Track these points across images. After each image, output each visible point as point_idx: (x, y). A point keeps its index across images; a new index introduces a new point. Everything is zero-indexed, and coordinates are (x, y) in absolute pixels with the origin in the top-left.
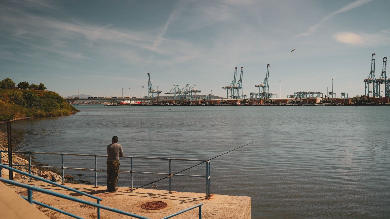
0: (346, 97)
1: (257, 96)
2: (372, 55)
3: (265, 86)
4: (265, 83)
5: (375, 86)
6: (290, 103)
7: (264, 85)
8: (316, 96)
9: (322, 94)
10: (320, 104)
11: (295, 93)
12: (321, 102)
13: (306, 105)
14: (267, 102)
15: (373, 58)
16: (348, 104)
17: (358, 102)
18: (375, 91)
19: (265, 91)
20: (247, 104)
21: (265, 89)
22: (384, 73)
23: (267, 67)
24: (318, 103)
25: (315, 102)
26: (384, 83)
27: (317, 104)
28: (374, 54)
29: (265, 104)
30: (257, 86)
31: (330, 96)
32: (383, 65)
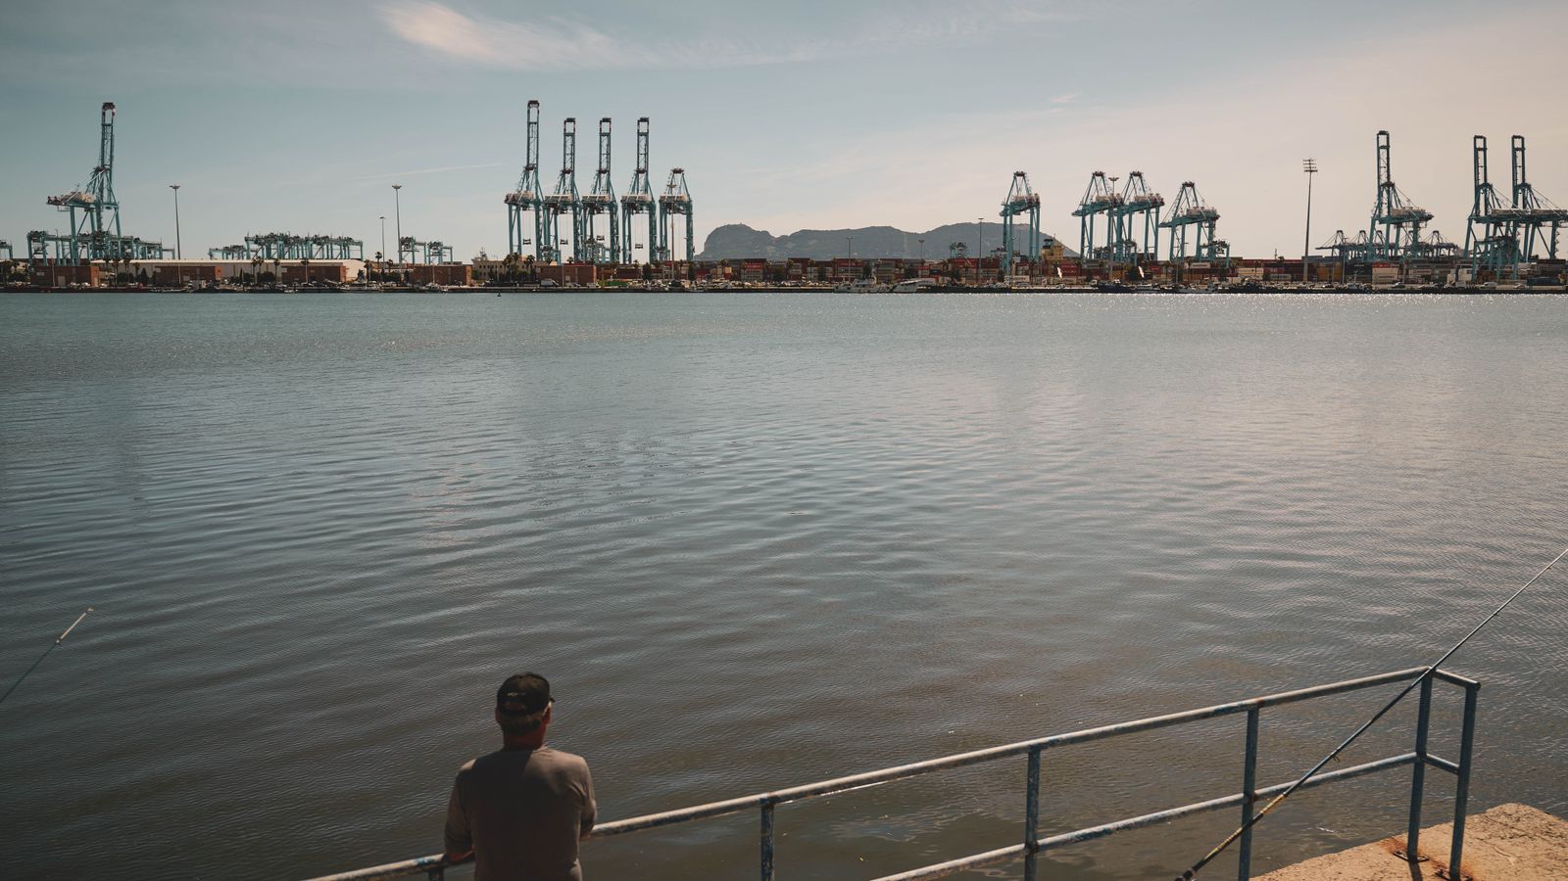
0: (446, 259)
1: (63, 250)
2: (529, 105)
3: (98, 204)
4: (97, 191)
5: (541, 220)
6: (232, 280)
7: (91, 198)
8: (336, 253)
9: (360, 244)
10: (358, 287)
11: (247, 240)
12: (363, 278)
13: (302, 291)
14: (123, 278)
15: (533, 119)
16: (464, 287)
17: (495, 280)
18: (542, 240)
19: (100, 226)
20: (19, 283)
21: (99, 214)
22: (568, 177)
23: (104, 114)
24: (351, 284)
25: (339, 280)
26: (570, 211)
27: (348, 287)
28: (535, 103)
29: (111, 285)
30: (55, 202)
31: (404, 253)
32: (565, 146)
